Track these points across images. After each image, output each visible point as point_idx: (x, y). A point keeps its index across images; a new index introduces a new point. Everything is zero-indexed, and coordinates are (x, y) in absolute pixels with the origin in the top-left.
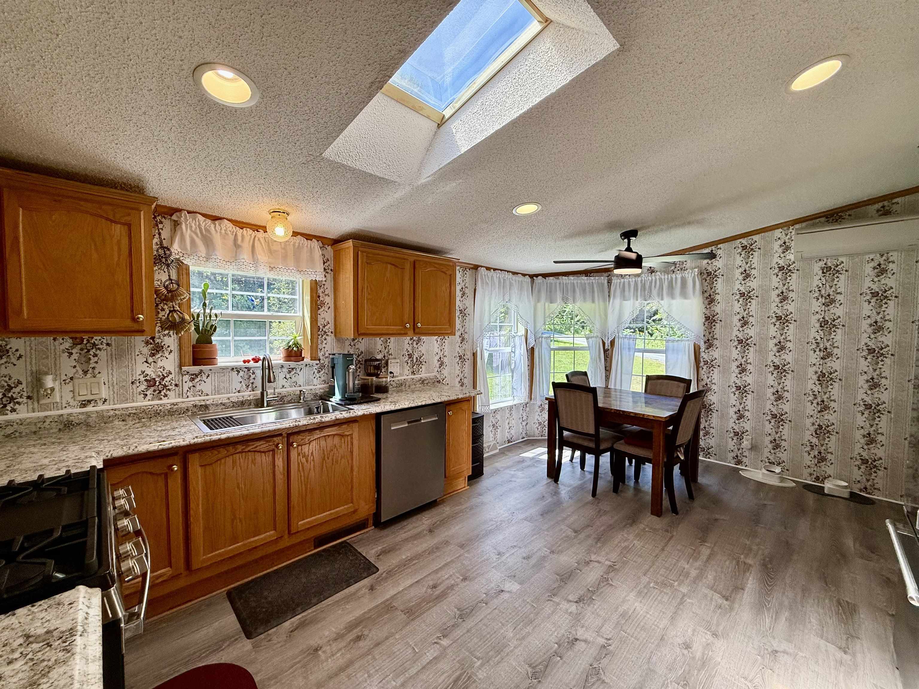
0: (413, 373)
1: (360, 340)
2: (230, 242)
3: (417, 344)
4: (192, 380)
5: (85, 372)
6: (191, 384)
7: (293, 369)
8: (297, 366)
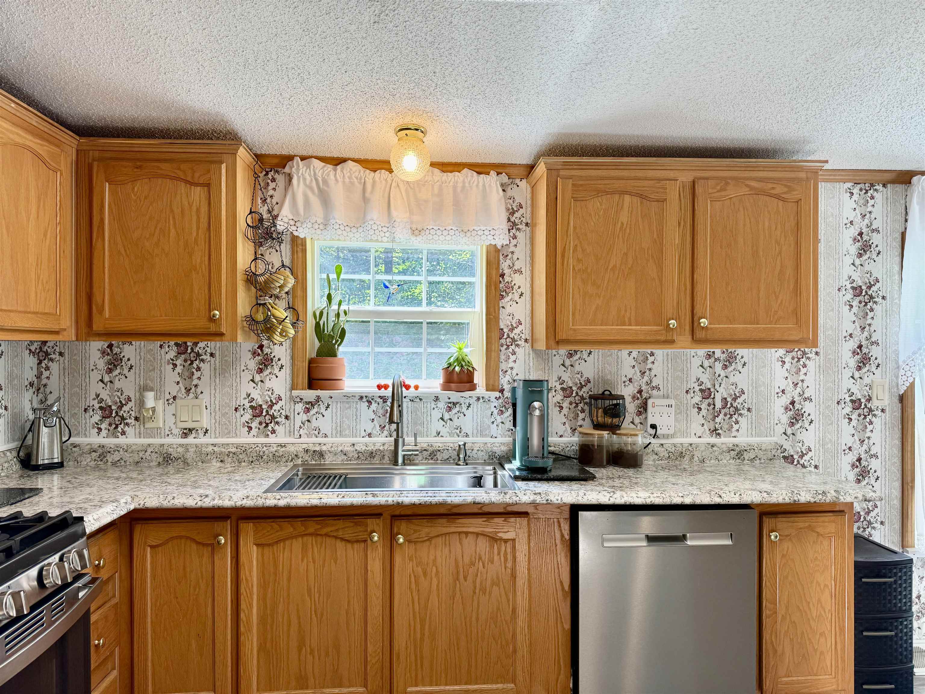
0: (715, 432)
1: (585, 356)
2: (357, 196)
3: (725, 367)
4: (307, 410)
5: (188, 391)
6: (305, 417)
7: (455, 404)
8: (462, 401)
